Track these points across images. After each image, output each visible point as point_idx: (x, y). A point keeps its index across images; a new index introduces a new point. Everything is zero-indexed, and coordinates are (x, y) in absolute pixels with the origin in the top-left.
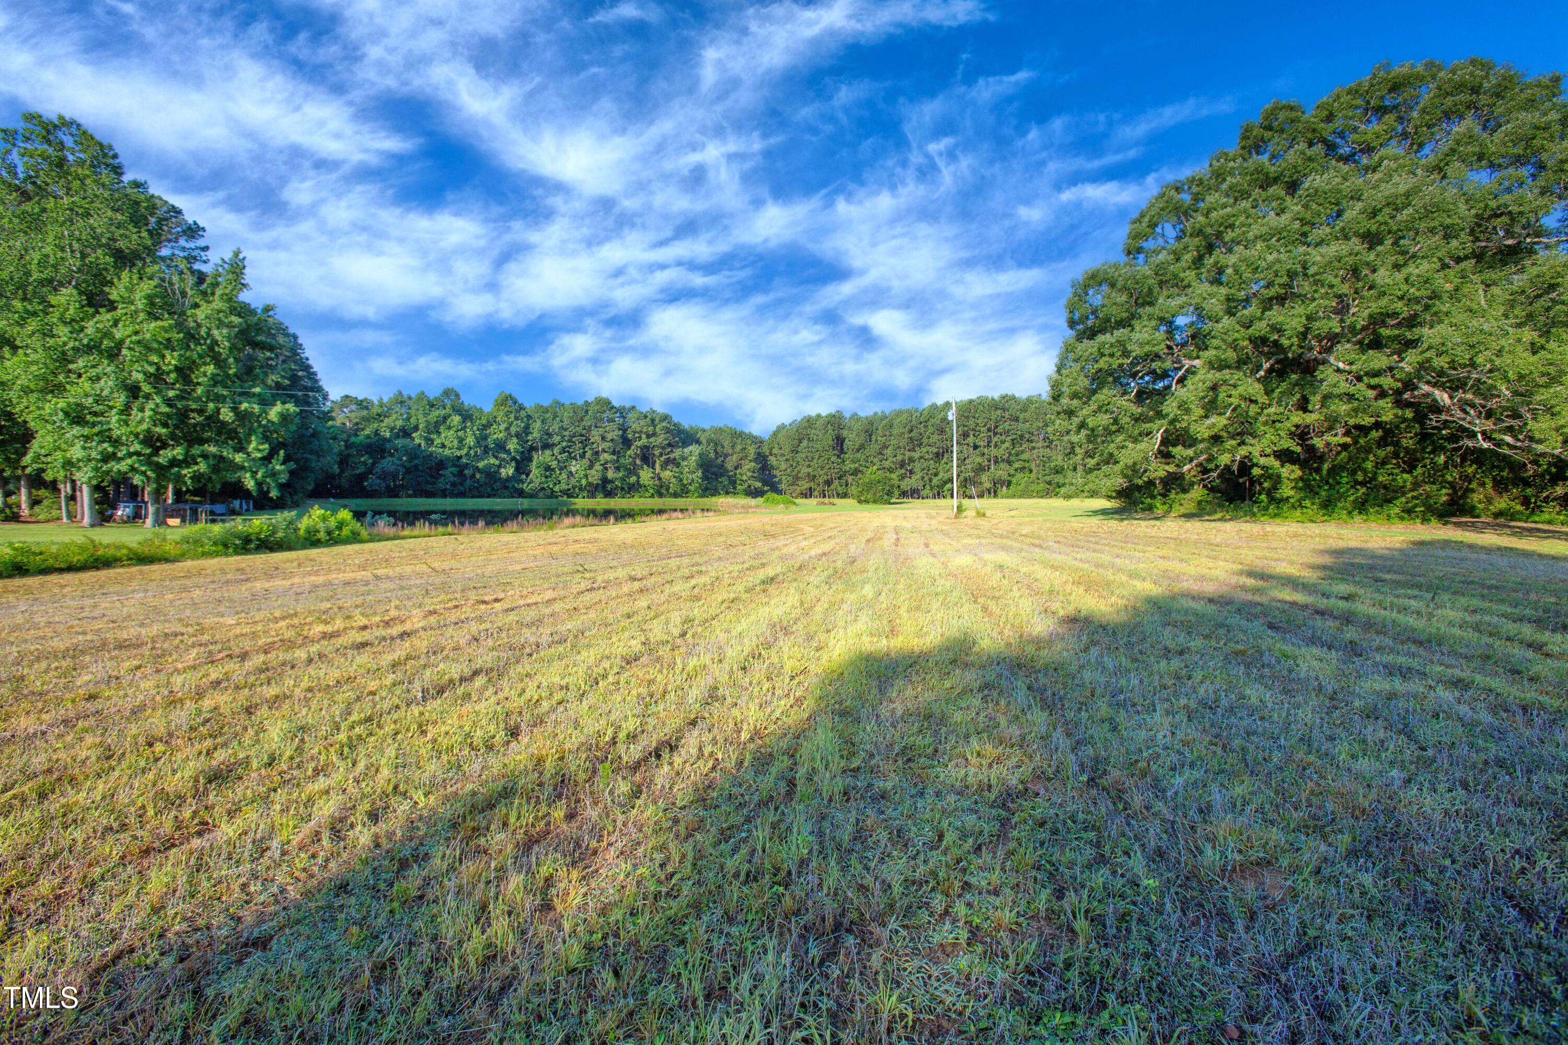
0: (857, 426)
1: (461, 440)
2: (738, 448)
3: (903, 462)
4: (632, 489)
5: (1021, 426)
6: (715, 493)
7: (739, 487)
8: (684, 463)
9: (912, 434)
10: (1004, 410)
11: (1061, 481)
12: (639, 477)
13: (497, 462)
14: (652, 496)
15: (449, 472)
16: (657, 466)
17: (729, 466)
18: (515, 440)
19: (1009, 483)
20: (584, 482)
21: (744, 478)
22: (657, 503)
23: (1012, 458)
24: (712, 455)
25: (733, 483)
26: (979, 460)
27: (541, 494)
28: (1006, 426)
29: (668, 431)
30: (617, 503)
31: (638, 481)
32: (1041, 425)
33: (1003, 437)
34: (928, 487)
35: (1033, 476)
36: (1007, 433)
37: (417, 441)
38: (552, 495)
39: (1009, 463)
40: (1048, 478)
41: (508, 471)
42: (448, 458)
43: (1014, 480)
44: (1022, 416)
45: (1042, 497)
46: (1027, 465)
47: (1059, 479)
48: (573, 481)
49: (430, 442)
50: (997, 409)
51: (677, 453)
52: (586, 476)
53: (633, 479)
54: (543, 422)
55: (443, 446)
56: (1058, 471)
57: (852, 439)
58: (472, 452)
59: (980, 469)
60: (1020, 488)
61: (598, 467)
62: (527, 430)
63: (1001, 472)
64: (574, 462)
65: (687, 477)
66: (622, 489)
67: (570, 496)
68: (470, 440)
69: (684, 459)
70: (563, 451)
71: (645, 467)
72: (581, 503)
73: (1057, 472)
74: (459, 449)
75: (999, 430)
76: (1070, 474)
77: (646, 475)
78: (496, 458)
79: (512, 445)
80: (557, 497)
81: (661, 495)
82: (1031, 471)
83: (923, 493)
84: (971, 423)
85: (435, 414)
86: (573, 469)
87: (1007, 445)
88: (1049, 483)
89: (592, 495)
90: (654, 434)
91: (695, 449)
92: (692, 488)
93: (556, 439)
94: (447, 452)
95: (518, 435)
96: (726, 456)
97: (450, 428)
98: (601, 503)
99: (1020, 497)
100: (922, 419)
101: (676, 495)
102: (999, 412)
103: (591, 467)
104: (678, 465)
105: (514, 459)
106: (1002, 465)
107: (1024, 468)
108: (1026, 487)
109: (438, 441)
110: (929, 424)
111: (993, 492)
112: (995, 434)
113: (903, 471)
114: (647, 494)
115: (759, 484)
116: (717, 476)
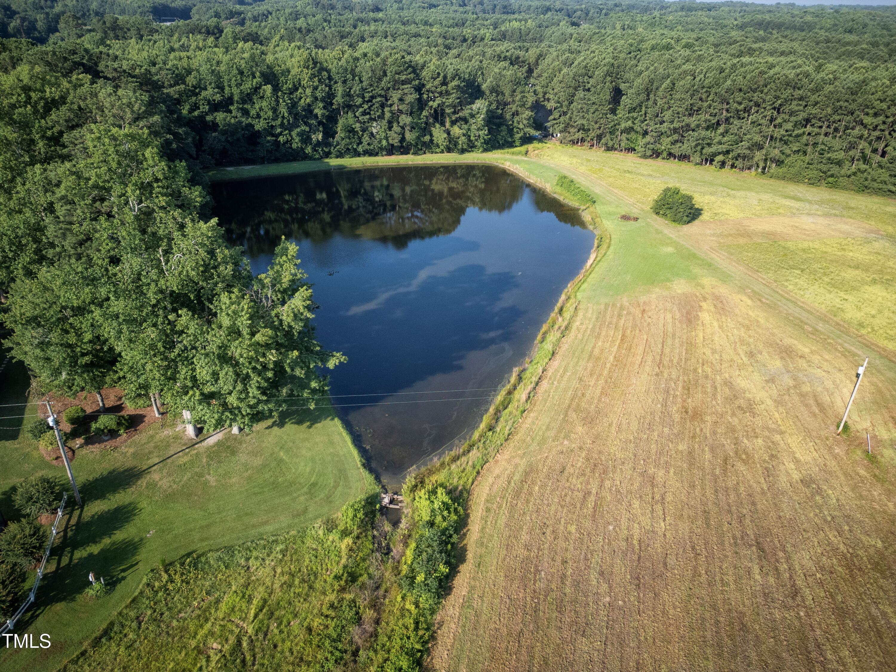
1: (275, 111)
7: (515, 134)
8: (472, 121)
12: (431, 135)
13: (307, 129)
14: (442, 152)
16: (448, 124)
17: (508, 115)
18: (321, 105)
19: (782, 164)
20: (384, 142)
21: (521, 126)
22: (447, 158)
24: (495, 107)
25: (511, 132)
27: (347, 155)
29: (459, 90)
30: (411, 159)
31: (431, 141)
38: (357, 155)
41: (317, 136)
42: (264, 129)
48: (374, 141)
49: (246, 113)
51: (466, 111)
52: (387, 138)
53: (427, 138)
54: (345, 82)
55: (259, 117)
58: (285, 121)
61: (396, 128)
62: (331, 95)
64: (375, 124)
65: (474, 134)
66: (417, 146)
67: (371, 155)
68: (283, 110)
70: (364, 113)
71: (438, 125)
72: (381, 161)
74: (273, 119)
77: (437, 133)
78: (306, 124)
79: (319, 111)
80: (360, 156)
81: (450, 152)
85: (247, 86)
86: (374, 131)
89: (391, 153)
90: (447, 94)
91: (481, 104)
92: (478, 144)
93: (358, 101)
94: (262, 123)
95: (323, 100)
96: (506, 104)
97: (262, 98)
98: (397, 160)
101: (463, 151)
103: (390, 129)
104: (467, 123)
105: (320, 123)
107: (800, 151)
108: (799, 170)
109: (253, 112)
111: (763, 168)
114: (438, 150)
116: (499, 125)
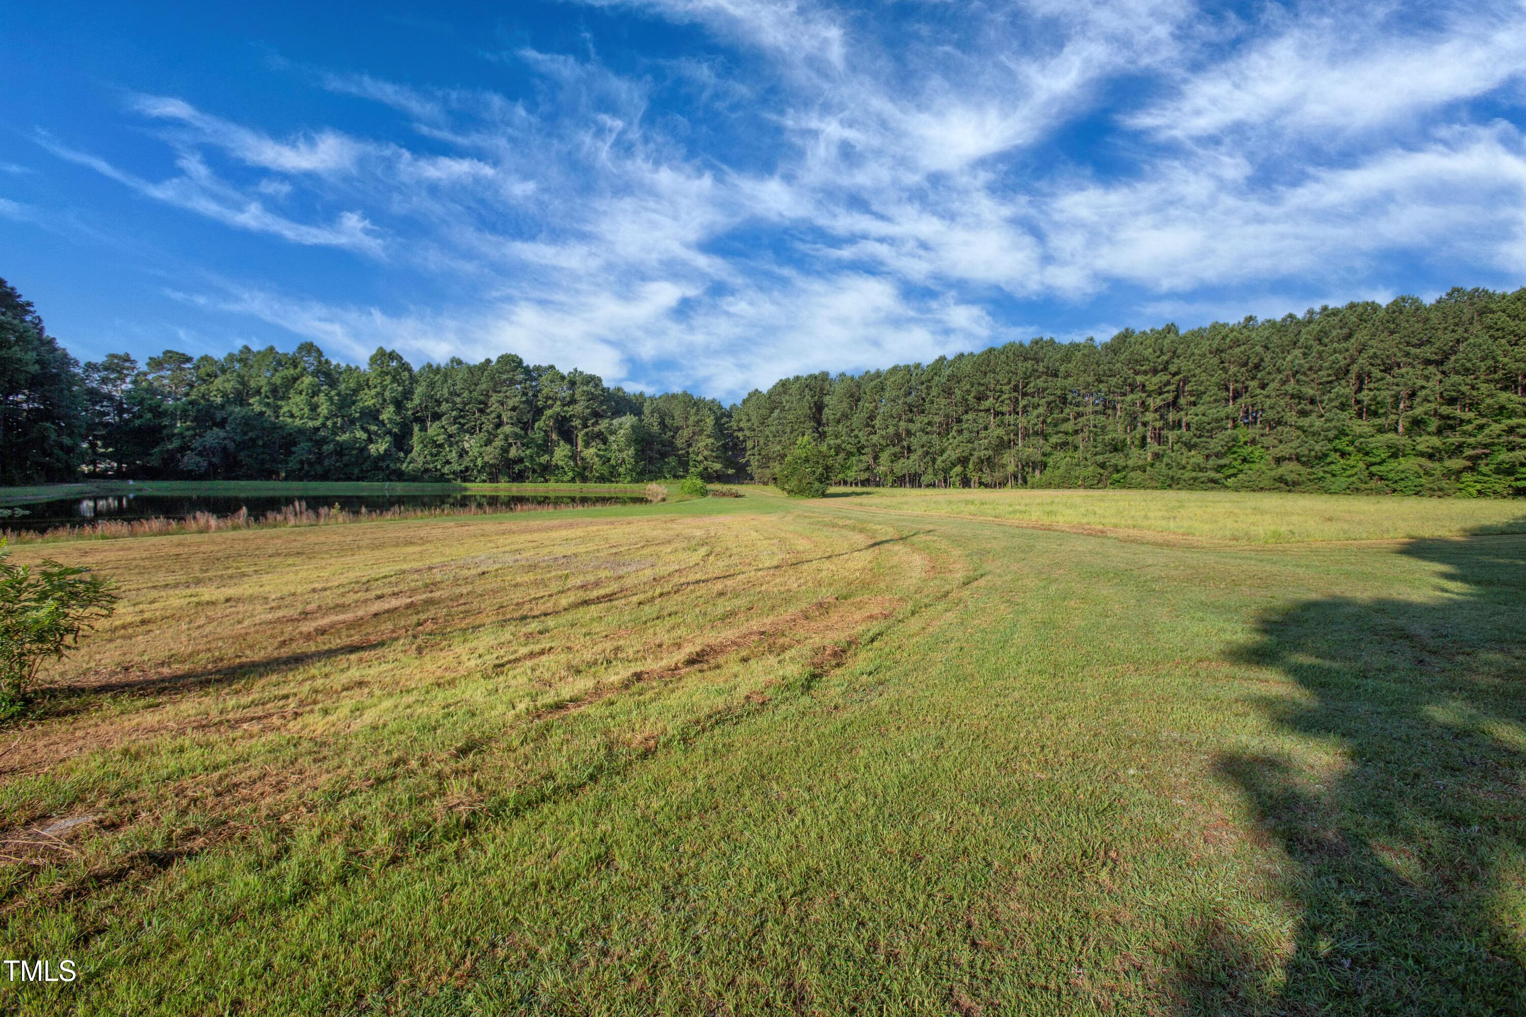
0: (839, 389)
1: (314, 408)
2: (692, 419)
3: (897, 435)
4: (546, 471)
5: (1060, 382)
6: (656, 476)
7: (692, 470)
8: (612, 438)
9: (909, 399)
10: (1037, 360)
11: (1121, 463)
12: (553, 456)
13: (365, 436)
14: (573, 480)
15: (302, 449)
16: (578, 442)
17: (679, 442)
18: (391, 408)
19: (1045, 465)
20: (479, 462)
21: (700, 458)
22: (578, 488)
23: (1050, 430)
24: (656, 429)
25: (684, 464)
26: (1000, 432)
27: (426, 476)
28: (1040, 383)
29: (592, 397)
30: (528, 488)
31: (552, 461)
32: (1091, 379)
33: (1036, 400)
34: (930, 471)
35: (1078, 455)
36: (1040, 391)
37: (257, 408)
38: (442, 478)
39: (1046, 437)
40: (1100, 459)
41: (379, 447)
42: (301, 431)
43: (1050, 461)
44: (1062, 369)
45: (1091, 487)
46: (1070, 439)
47: (1118, 459)
48: (466, 461)
49: (276, 409)
50: (1026, 359)
51: (603, 425)
52: (483, 454)
53: (545, 458)
54: (430, 385)
55: (292, 416)
56: (1116, 447)
57: (834, 405)
58: (330, 423)
59: (1003, 445)
60: (1058, 473)
61: (498, 443)
62: (408, 394)
63: (1030, 450)
64: (467, 437)
65: (615, 457)
66: (534, 471)
67: (465, 480)
68: (326, 408)
69: (613, 433)
70: (454, 422)
71: (562, 443)
72: (478, 488)
73: (1116, 450)
74: (313, 418)
75: (1030, 389)
76: (1135, 452)
77: (561, 453)
78: (364, 430)
79: (388, 414)
80: (449, 481)
81: (584, 479)
82: (1076, 448)
83: (925, 479)
84: (990, 379)
85: (282, 375)
86: (466, 445)
87: (1041, 410)
88: (1103, 466)
89: (493, 479)
90: (573, 401)
91: (628, 420)
92: (622, 470)
93: (445, 407)
94: (298, 422)
95: (395, 402)
96: (678, 429)
97: (300, 392)
98: (505, 488)
99: (1058, 486)
100: (923, 378)
101: (602, 479)
102: (1029, 364)
103: (488, 442)
104: (605, 441)
105: (389, 432)
106: (1033, 440)
107: (1065, 444)
108: (1068, 471)
109: (285, 409)
110: (934, 383)
111: (1021, 479)
112: (1025, 394)
113: (897, 449)
114: (566, 478)
115: (718, 466)
116: (660, 454)
